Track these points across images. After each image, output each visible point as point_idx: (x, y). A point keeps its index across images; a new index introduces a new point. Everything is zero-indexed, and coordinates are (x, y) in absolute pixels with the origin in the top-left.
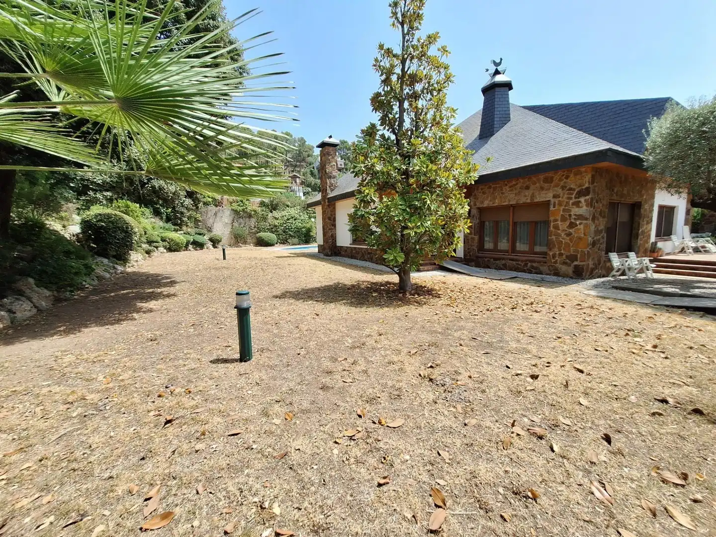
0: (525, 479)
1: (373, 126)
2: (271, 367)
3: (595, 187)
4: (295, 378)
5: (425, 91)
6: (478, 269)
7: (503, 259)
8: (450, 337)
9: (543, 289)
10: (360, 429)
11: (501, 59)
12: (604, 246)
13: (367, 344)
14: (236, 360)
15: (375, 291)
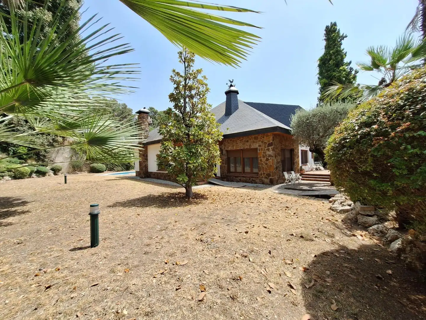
0: (238, 274)
1: (170, 109)
2: (113, 248)
3: (275, 142)
4: (128, 251)
5: (196, 95)
6: (228, 183)
7: (240, 177)
8: (211, 219)
9: (256, 191)
10: (166, 269)
11: (233, 80)
12: (281, 169)
13: (169, 227)
14: (89, 247)
15: (173, 198)
